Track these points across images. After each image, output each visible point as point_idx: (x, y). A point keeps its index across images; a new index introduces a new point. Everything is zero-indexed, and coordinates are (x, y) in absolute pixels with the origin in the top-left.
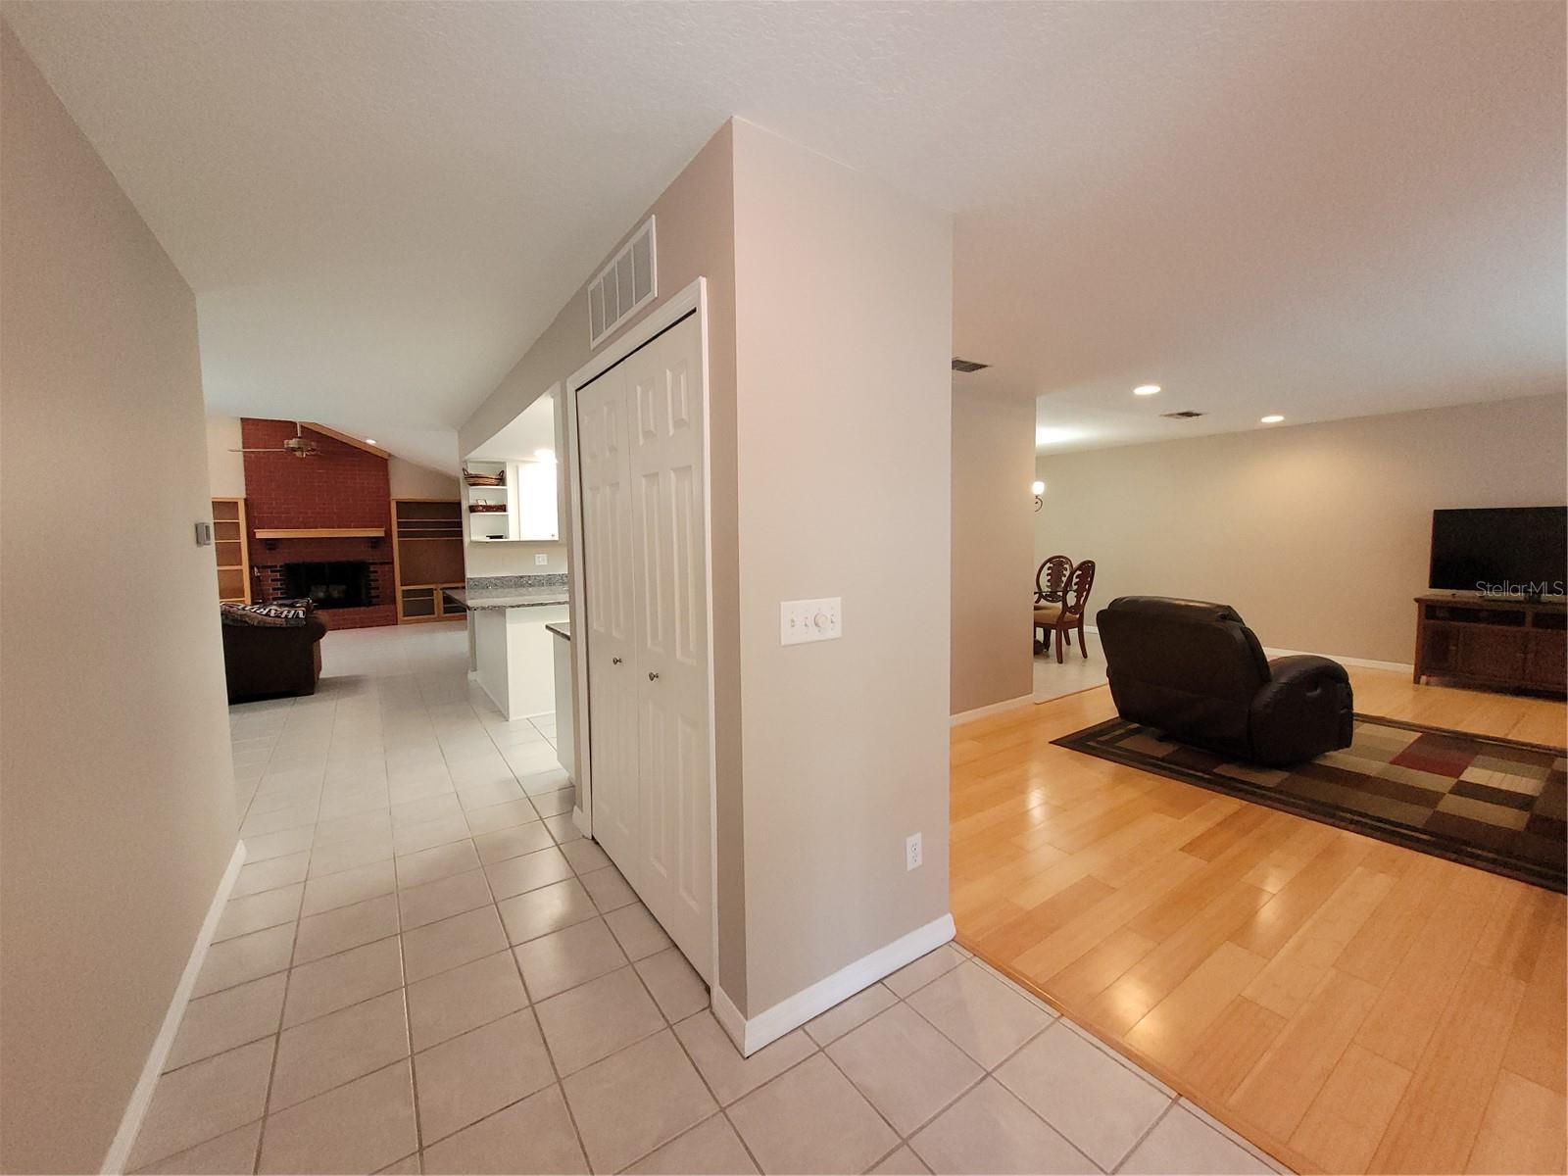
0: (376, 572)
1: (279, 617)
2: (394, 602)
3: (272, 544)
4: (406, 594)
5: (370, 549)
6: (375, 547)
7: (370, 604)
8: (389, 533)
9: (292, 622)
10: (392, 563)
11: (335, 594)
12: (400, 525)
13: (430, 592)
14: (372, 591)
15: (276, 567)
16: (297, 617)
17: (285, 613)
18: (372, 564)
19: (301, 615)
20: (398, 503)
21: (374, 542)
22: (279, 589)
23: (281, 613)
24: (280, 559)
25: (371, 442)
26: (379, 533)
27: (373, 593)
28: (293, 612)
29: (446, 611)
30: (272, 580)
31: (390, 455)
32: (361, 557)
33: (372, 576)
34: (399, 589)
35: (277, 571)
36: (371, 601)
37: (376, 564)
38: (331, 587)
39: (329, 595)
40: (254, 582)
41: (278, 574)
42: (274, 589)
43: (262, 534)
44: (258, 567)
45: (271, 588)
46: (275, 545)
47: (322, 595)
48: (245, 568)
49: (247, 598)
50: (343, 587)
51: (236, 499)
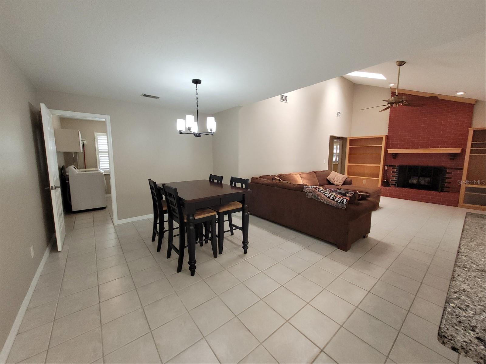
0: (450, 173)
1: (334, 200)
2: (459, 192)
3: (395, 155)
4: (468, 189)
5: (449, 160)
6: (453, 159)
7: (442, 191)
8: (463, 151)
9: (340, 205)
10: (462, 169)
11: (423, 182)
12: (472, 145)
14: (446, 184)
15: (395, 166)
16: (342, 203)
17: (337, 199)
18: (449, 168)
19: (344, 202)
20: (475, 131)
21: (454, 156)
22: (394, 176)
23: (335, 198)
24: (397, 163)
25: (460, 94)
26: (458, 150)
28: (341, 199)
30: (393, 172)
31: (477, 101)
32: (443, 165)
33: (447, 176)
35: (395, 168)
36: (443, 189)
37: (451, 169)
38: (421, 178)
39: (418, 182)
40: (385, 172)
41: (396, 169)
42: (392, 176)
43: (390, 151)
44: (387, 166)
45: (391, 175)
46: (396, 156)
47: (415, 182)
48: (381, 166)
49: (380, 179)
50: (428, 179)
51: (383, 136)
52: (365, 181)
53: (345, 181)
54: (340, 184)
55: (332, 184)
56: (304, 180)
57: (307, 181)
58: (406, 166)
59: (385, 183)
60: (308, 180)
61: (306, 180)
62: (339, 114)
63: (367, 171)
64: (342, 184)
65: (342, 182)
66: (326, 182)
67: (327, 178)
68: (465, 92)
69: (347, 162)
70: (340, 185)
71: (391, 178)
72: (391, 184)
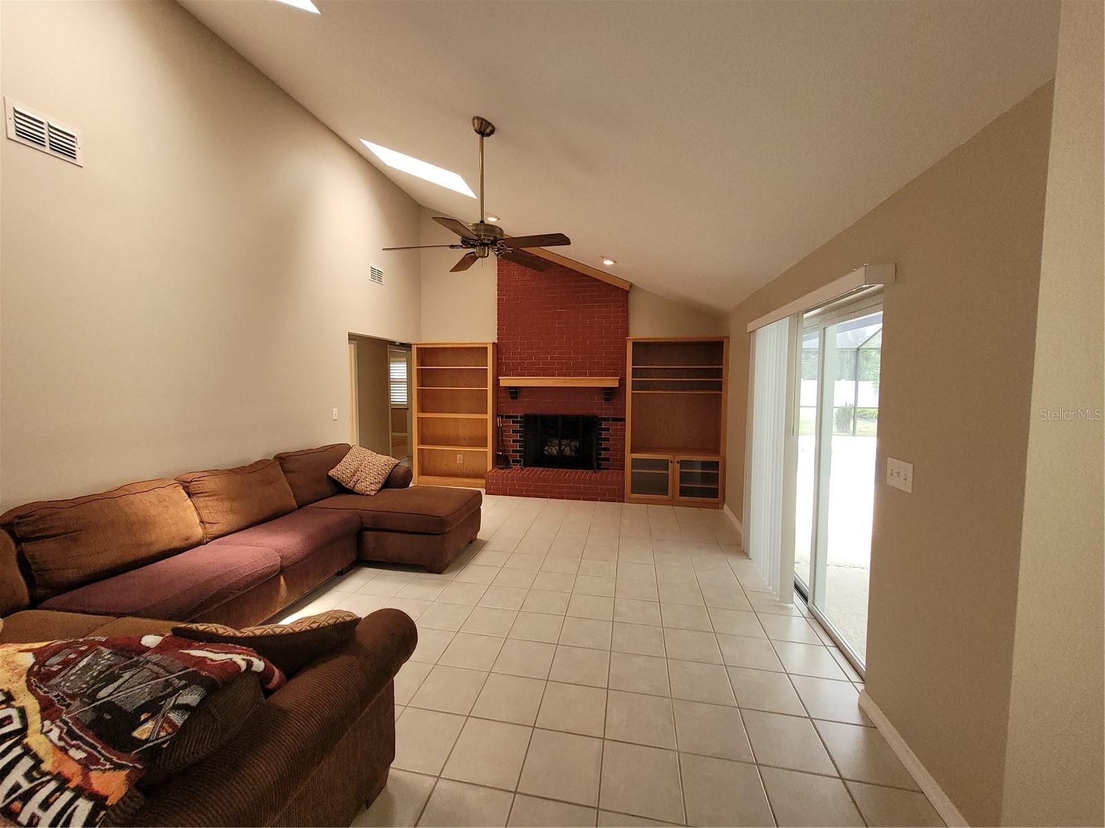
0: (608, 430)
2: (623, 467)
3: (515, 392)
4: (636, 463)
5: (603, 403)
6: (609, 399)
7: (599, 468)
8: (622, 382)
10: (624, 420)
11: (567, 451)
12: (635, 373)
13: (664, 464)
14: (602, 452)
15: (517, 417)
18: (605, 419)
20: (634, 344)
21: (609, 393)
22: (518, 441)
24: (520, 409)
25: (608, 263)
26: (612, 382)
27: (604, 454)
29: (684, 492)
30: (514, 431)
31: (631, 286)
32: (595, 411)
33: (604, 434)
34: (629, 457)
35: (517, 422)
36: (599, 465)
37: (608, 419)
38: (564, 442)
39: (560, 451)
40: (498, 432)
41: (519, 425)
42: (514, 441)
43: (505, 382)
44: (502, 417)
45: (511, 440)
46: (517, 394)
47: (554, 451)
48: (489, 416)
49: (489, 449)
50: (575, 443)
51: (487, 344)
52: (461, 456)
53: (389, 476)
54: (373, 487)
55: (350, 492)
56: (210, 503)
57: (227, 504)
58: (536, 416)
59: (501, 460)
60: (232, 499)
61: (222, 500)
62: (376, 275)
63: (463, 432)
64: (380, 485)
65: (381, 479)
66: (326, 488)
67: (331, 473)
68: (615, 262)
69: (416, 411)
70: (373, 493)
71: (512, 446)
72: (514, 461)
